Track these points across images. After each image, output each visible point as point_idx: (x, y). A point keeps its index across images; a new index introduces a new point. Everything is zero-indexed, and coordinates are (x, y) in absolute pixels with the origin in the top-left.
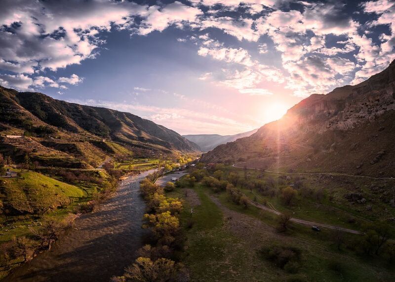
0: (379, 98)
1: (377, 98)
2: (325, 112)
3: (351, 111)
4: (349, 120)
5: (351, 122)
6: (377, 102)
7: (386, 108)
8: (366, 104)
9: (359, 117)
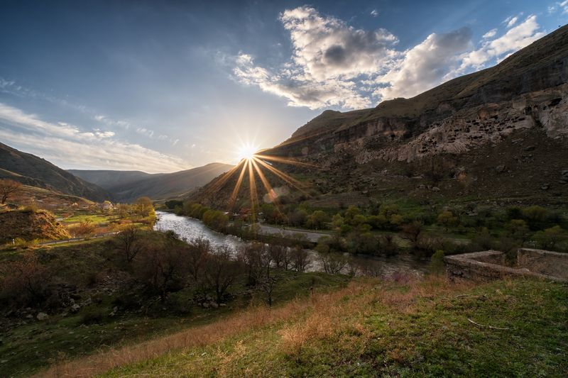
0: (497, 113)
1: (493, 114)
2: (386, 133)
3: (457, 130)
4: (457, 141)
5: (462, 144)
6: (493, 119)
7: (514, 126)
8: (474, 121)
9: (470, 138)
